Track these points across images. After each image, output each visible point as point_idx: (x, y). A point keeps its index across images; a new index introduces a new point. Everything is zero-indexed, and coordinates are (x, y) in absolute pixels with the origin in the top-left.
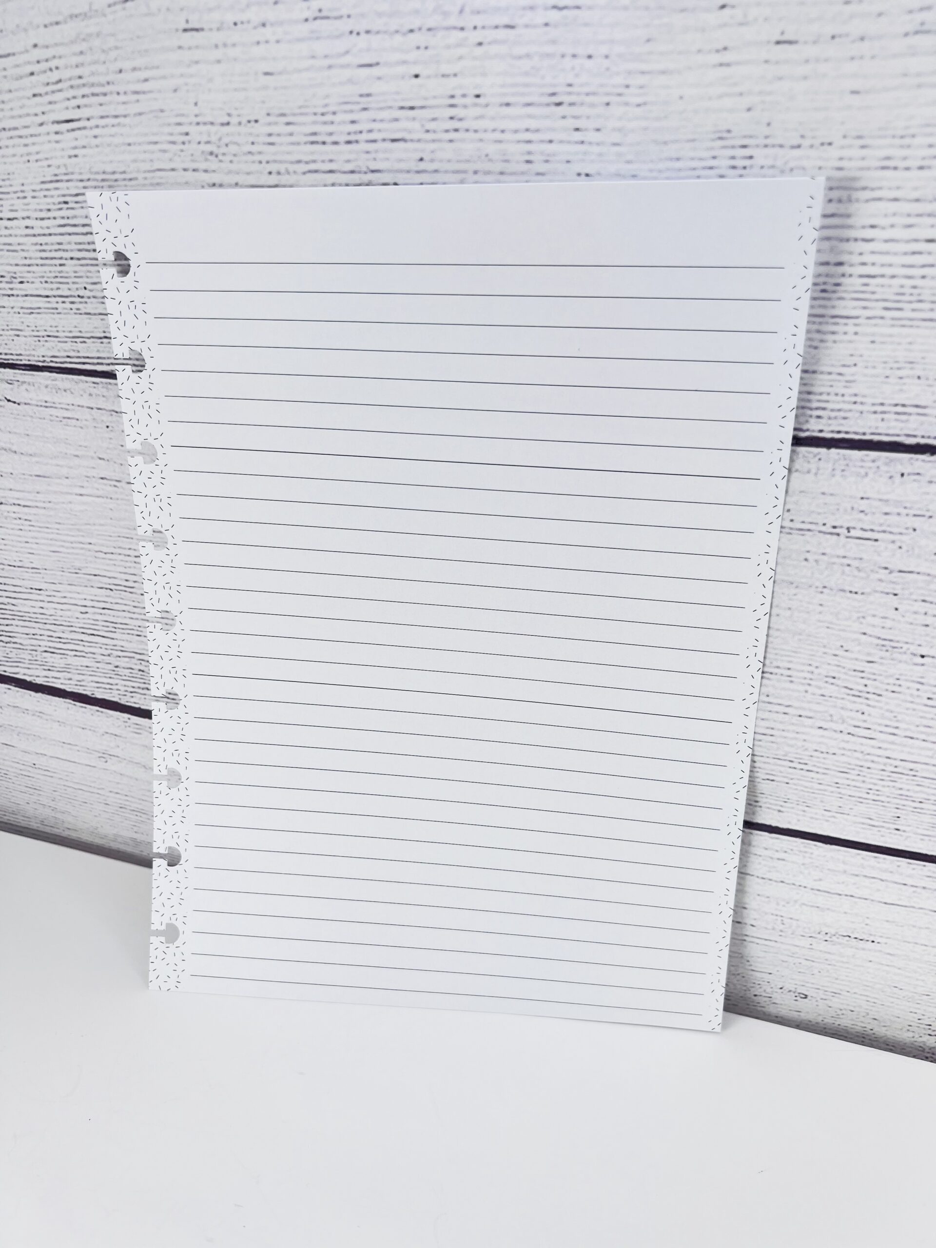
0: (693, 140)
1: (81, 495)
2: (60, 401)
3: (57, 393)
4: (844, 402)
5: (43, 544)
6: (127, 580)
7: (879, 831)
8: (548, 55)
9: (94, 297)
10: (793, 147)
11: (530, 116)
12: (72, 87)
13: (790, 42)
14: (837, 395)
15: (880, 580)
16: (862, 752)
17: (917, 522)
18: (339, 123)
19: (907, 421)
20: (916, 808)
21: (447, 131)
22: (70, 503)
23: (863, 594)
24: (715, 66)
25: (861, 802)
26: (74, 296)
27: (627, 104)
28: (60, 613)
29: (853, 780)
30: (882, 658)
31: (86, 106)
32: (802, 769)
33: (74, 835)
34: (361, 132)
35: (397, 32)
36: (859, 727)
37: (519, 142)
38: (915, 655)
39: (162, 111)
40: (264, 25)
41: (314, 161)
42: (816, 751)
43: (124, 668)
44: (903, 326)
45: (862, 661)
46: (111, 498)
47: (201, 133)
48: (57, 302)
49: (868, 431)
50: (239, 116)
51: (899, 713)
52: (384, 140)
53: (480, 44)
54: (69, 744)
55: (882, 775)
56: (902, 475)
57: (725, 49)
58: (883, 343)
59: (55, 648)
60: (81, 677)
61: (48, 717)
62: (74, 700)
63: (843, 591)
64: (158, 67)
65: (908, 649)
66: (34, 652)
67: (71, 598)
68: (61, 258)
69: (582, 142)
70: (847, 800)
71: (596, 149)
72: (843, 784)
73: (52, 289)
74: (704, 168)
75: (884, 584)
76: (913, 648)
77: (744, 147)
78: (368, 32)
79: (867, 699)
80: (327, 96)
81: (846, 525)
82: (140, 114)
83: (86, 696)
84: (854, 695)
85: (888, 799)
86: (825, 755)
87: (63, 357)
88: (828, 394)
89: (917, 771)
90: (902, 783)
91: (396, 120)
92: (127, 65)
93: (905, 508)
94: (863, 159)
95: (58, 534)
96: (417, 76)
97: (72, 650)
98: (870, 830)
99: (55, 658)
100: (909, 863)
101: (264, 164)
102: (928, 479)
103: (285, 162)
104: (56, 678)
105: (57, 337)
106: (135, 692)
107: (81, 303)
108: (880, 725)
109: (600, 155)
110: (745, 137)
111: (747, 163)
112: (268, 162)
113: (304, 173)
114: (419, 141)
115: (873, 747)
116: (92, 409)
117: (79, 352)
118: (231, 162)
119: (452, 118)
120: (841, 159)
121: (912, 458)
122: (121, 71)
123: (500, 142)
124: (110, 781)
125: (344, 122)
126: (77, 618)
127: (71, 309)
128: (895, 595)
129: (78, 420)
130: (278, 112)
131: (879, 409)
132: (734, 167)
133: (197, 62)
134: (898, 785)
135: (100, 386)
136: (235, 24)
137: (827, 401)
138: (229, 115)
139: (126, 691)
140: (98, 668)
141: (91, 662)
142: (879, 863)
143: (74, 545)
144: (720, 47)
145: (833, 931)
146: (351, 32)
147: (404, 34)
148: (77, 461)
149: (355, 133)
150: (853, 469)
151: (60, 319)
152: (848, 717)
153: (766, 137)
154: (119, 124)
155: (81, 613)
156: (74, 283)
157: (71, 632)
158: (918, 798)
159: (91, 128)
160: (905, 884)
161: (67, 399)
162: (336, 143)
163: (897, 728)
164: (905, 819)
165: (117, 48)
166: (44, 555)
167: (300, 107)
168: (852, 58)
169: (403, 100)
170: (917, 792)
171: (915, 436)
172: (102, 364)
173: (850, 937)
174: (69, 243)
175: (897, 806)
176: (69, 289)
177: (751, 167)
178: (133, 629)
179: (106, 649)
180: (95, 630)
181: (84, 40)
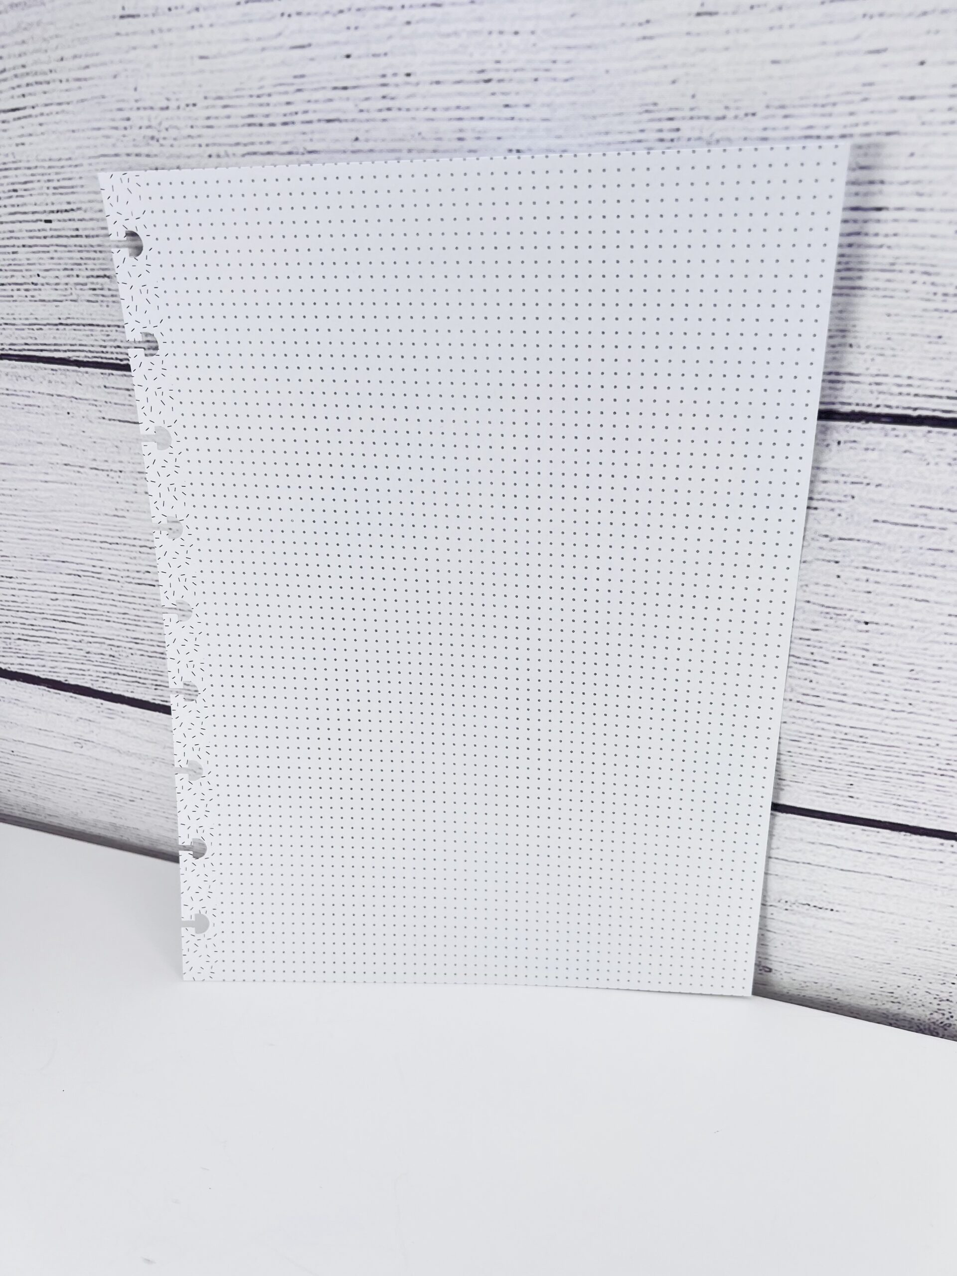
0: (621, 114)
1: (46, 482)
2: (21, 389)
3: (17, 380)
5: (12, 532)
6: (94, 566)
7: (833, 799)
8: (476, 32)
9: (47, 284)
10: (718, 119)
11: (460, 94)
12: (16, 76)
13: (710, 14)
15: (821, 548)
16: (812, 720)
17: (855, 490)
18: (275, 105)
20: (867, 775)
21: (380, 110)
22: (36, 490)
24: (638, 39)
25: (814, 771)
26: (28, 284)
27: (555, 79)
28: (31, 600)
30: (826, 626)
31: (30, 94)
33: (55, 821)
34: (296, 113)
35: (327, 13)
36: (807, 695)
37: (450, 119)
38: (859, 622)
39: (103, 97)
40: (197, 9)
41: (252, 143)
43: (95, 654)
45: (807, 629)
46: (75, 484)
47: (142, 118)
48: (12, 290)
50: (177, 100)
51: (846, 680)
52: (319, 121)
53: (408, 23)
54: (46, 730)
55: (833, 743)
56: (839, 443)
57: (648, 22)
59: (27, 635)
60: (54, 664)
61: (23, 704)
62: (48, 687)
64: (97, 54)
65: (852, 616)
66: (8, 641)
67: (41, 585)
68: (14, 246)
69: (512, 119)
70: (800, 768)
71: (526, 125)
72: (795, 753)
73: (6, 277)
74: (633, 141)
75: (825, 552)
76: (857, 616)
77: (671, 119)
78: (299, 14)
79: (814, 666)
80: (262, 79)
82: (83, 101)
83: (60, 682)
84: (801, 664)
85: (840, 767)
87: (22, 345)
90: (853, 750)
91: (330, 100)
92: (67, 53)
93: (843, 475)
94: (787, 128)
95: (25, 521)
96: (348, 56)
97: (45, 637)
98: (825, 797)
99: (28, 645)
100: (863, 830)
101: (204, 147)
102: (864, 446)
103: (225, 145)
104: (30, 665)
105: (14, 325)
106: (106, 677)
107: (35, 290)
108: (828, 692)
109: (531, 130)
110: (671, 109)
111: (674, 135)
112: (207, 145)
113: (244, 155)
114: (353, 120)
115: (822, 714)
116: (52, 395)
117: (36, 339)
118: (172, 146)
119: (384, 97)
120: (765, 129)
121: (847, 426)
122: (62, 59)
123: (432, 120)
124: (86, 767)
125: (280, 104)
126: (48, 605)
127: (26, 296)
128: (837, 562)
129: (39, 407)
130: (214, 95)
132: (662, 140)
133: (134, 48)
134: (849, 752)
135: (59, 372)
136: (170, 9)
138: (168, 99)
139: (98, 677)
140: (70, 654)
141: (64, 648)
142: (834, 830)
143: (42, 532)
144: (643, 20)
145: (793, 900)
146: (282, 14)
147: (334, 15)
148: (40, 448)
149: (291, 114)
151: (16, 306)
152: (797, 685)
153: (692, 109)
154: (63, 111)
155: (52, 600)
156: (27, 270)
157: (43, 619)
158: (869, 765)
159: (36, 116)
160: (860, 851)
161: (27, 386)
162: (272, 125)
163: (845, 695)
164: (858, 786)
165: (57, 36)
166: (13, 543)
167: (237, 90)
168: (771, 28)
169: (337, 80)
170: (867, 759)
171: (850, 404)
172: (59, 351)
173: (809, 905)
174: (21, 231)
175: (850, 774)
176: (23, 277)
177: (679, 139)
178: (102, 615)
179: (77, 635)
180: (66, 616)
181: (25, 29)
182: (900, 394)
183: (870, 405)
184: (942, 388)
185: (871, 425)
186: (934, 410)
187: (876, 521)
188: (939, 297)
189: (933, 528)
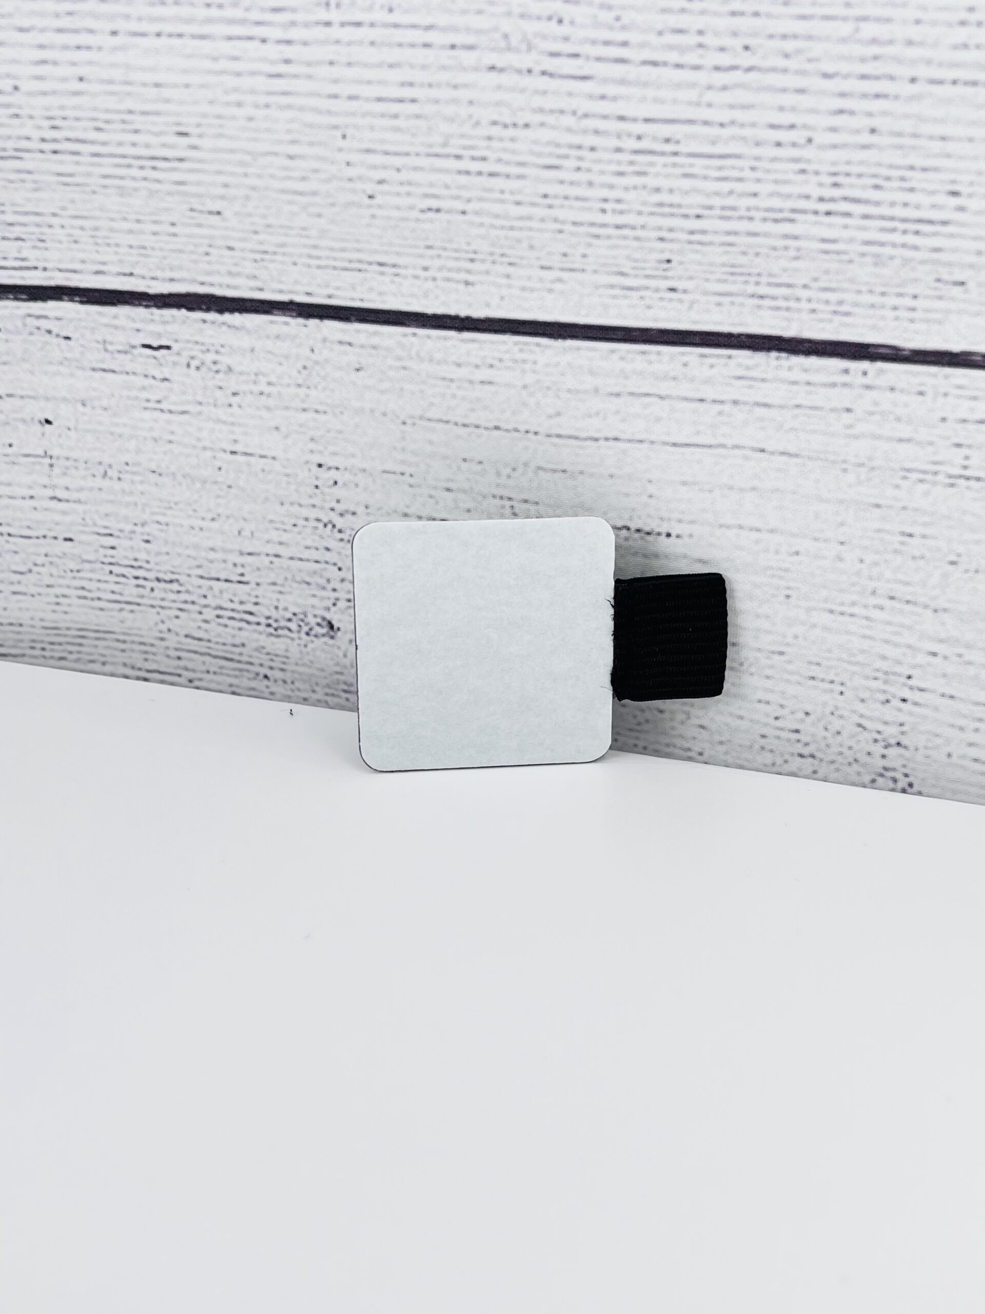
29: (572, 183)
32: (480, 173)
42: (494, 123)
86: (511, 132)
89: (678, 142)
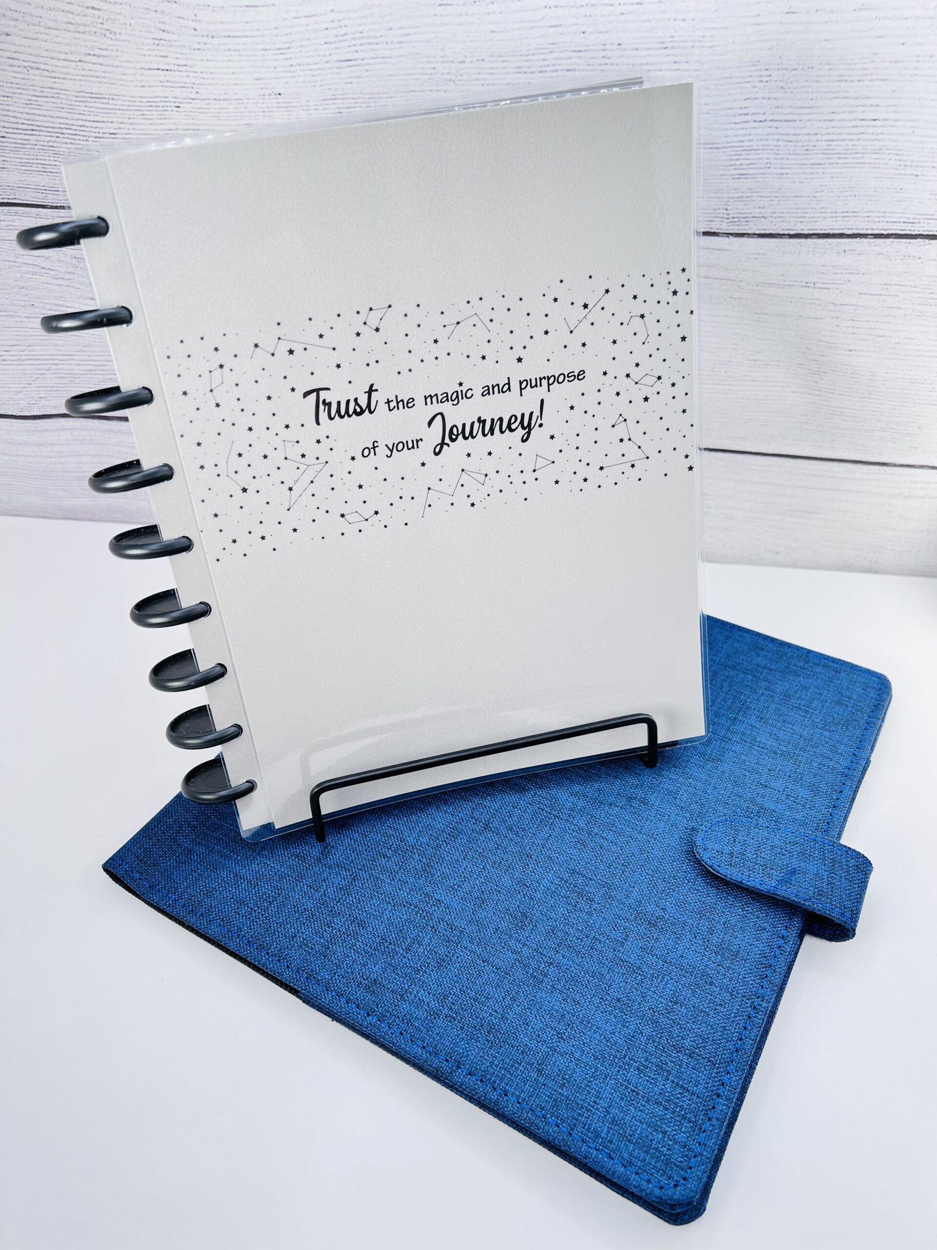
0: (739, 67)
4: (816, 212)
8: (661, 20)
10: (793, 70)
11: (649, 56)
13: (794, 13)
14: (812, 209)
15: (830, 311)
17: (851, 277)
18: (536, 61)
19: (848, 221)
21: (601, 65)
23: (820, 319)
24: (752, 25)
27: (703, 47)
34: (548, 66)
35: (573, 6)
38: (846, 350)
39: (418, 54)
44: (848, 167)
47: (445, 67)
49: (827, 228)
50: (471, 57)
53: (622, 14)
56: (845, 251)
57: (759, 15)
58: (837, 177)
63: (809, 318)
64: (418, 27)
69: (678, 70)
74: (745, 82)
77: (767, 70)
78: (556, 6)
80: (530, 45)
81: (813, 281)
88: (808, 209)
91: (570, 58)
96: (584, 33)
98: (818, 449)
102: (858, 251)
108: (825, 389)
110: (767, 64)
111: (768, 79)
112: (488, 85)
114: (583, 70)
115: (821, 400)
118: (464, 84)
119: (603, 57)
120: (818, 76)
121: (850, 242)
122: (391, 29)
125: (539, 60)
128: (837, 318)
130: (498, 55)
131: (834, 215)
132: (761, 81)
133: (446, 24)
134: (833, 421)
137: (807, 213)
138: (465, 56)
142: (821, 467)
144: (756, 14)
146: (546, 7)
147: (578, 8)
149: (545, 66)
150: (818, 250)
152: (808, 385)
153: (779, 64)
154: (385, 63)
158: (843, 428)
159: (364, 65)
160: (835, 478)
162: (533, 73)
165: (390, 14)
167: (512, 52)
169: (576, 46)
171: (852, 229)
177: (770, 81)
182: (879, 222)
183: (863, 229)
184: (901, 217)
185: (863, 240)
186: (896, 230)
187: (860, 294)
188: (902, 167)
189: (890, 295)
